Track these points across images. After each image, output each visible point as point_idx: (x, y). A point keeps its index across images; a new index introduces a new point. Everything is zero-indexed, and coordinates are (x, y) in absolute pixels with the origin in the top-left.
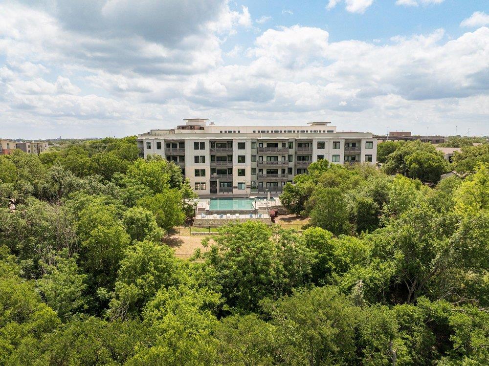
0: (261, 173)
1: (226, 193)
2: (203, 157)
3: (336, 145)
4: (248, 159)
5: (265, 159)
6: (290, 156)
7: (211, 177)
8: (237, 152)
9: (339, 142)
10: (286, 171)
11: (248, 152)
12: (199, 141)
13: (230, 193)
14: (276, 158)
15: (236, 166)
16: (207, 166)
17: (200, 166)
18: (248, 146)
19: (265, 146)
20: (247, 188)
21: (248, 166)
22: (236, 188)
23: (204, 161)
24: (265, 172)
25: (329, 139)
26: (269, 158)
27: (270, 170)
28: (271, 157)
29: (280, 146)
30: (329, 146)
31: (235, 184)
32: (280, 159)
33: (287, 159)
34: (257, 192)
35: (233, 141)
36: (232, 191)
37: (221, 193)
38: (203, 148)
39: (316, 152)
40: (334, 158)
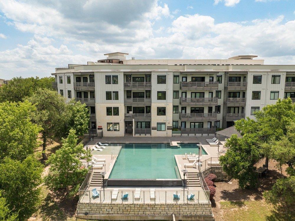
0: (184, 111)
1: (143, 135)
2: (116, 93)
3: (275, 79)
4: (170, 95)
5: (189, 96)
6: (218, 92)
7: (125, 117)
8: (156, 87)
9: (280, 76)
10: (214, 110)
11: (169, 87)
12: (112, 74)
13: (148, 135)
14: (202, 94)
15: (155, 104)
16: (120, 104)
17: (112, 104)
18: (170, 79)
19: (189, 80)
20: (168, 129)
21: (169, 104)
22: (155, 129)
23: (117, 98)
24: (188, 111)
25: (267, 72)
26: (194, 95)
27: (195, 108)
28: (196, 93)
29: (207, 80)
30: (266, 80)
31: (154, 124)
32: (207, 95)
33: (214, 95)
34: (180, 134)
35: (152, 74)
36: (150, 133)
37: (138, 135)
38: (115, 82)
39: (251, 87)
40: (273, 94)
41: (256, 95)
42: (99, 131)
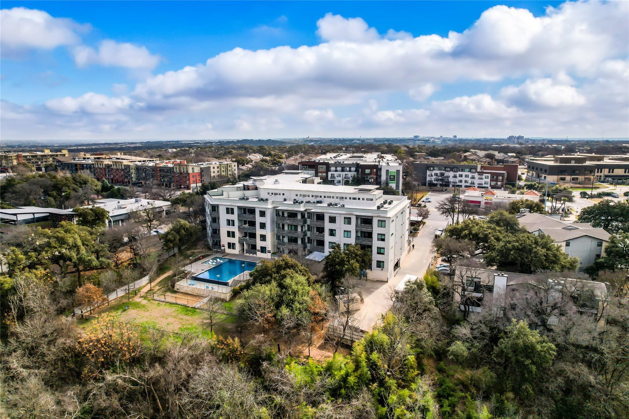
1: (251, 255)
2: (233, 221)
3: (348, 220)
4: (268, 226)
5: (286, 228)
7: (239, 239)
8: (258, 219)
9: (352, 218)
11: (267, 220)
12: (230, 207)
13: (255, 255)
14: (296, 227)
15: (259, 232)
16: (235, 229)
17: (231, 229)
18: (268, 214)
19: (286, 215)
20: (268, 252)
21: (268, 232)
22: (259, 251)
23: (234, 225)
24: (286, 240)
25: (340, 214)
27: (291, 237)
28: (291, 225)
29: (299, 217)
30: (340, 220)
31: (258, 248)
32: (299, 228)
35: (256, 209)
36: (256, 254)
37: (248, 254)
38: (233, 213)
39: (328, 226)
40: (346, 233)
41: (332, 233)
42: (223, 248)
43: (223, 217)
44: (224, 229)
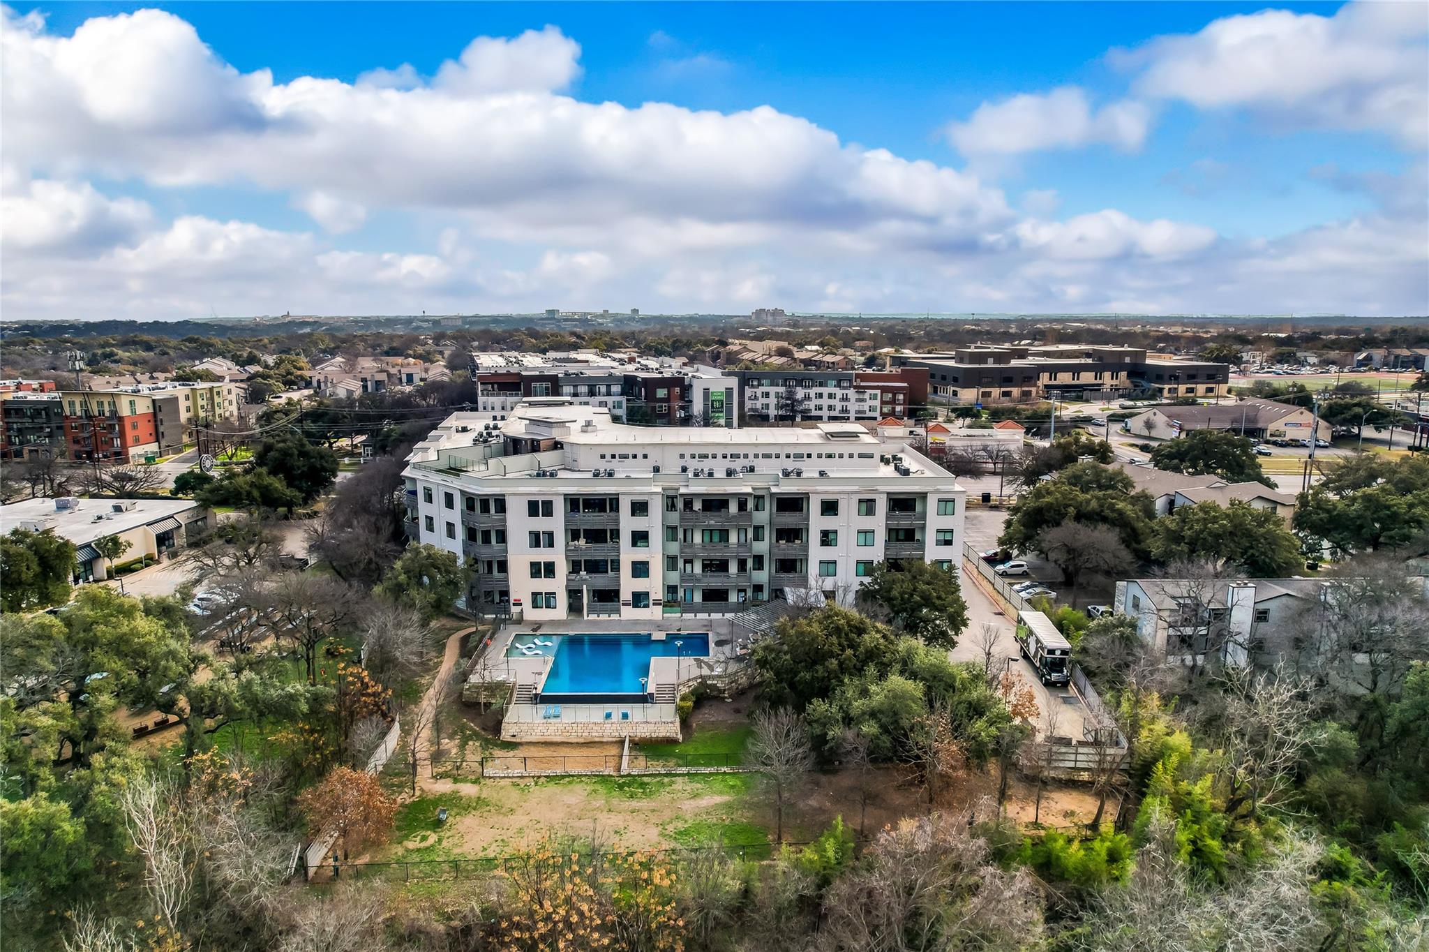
0: (688, 567)
1: (604, 617)
2: (550, 535)
3: (868, 506)
4: (656, 537)
5: (698, 538)
6: (758, 530)
7: (568, 580)
8: (628, 523)
9: (876, 501)
10: (750, 564)
11: (654, 523)
12: (540, 499)
13: (614, 617)
14: (724, 535)
15: (628, 554)
16: (558, 555)
17: (542, 555)
18: (656, 507)
19: (697, 506)
20: (654, 604)
21: (654, 554)
22: (628, 605)
23: (551, 545)
24: (698, 569)
25: (848, 493)
26: (707, 534)
27: (711, 560)
28: (711, 531)
29: (733, 508)
30: (848, 509)
31: (626, 595)
32: (733, 538)
33: (750, 535)
34: (679, 615)
35: (621, 497)
36: (618, 612)
37: (593, 617)
38: (548, 512)
39: (817, 522)
40: (862, 536)
41: (827, 538)
42: (515, 610)
43: (518, 524)
44: (520, 556)
